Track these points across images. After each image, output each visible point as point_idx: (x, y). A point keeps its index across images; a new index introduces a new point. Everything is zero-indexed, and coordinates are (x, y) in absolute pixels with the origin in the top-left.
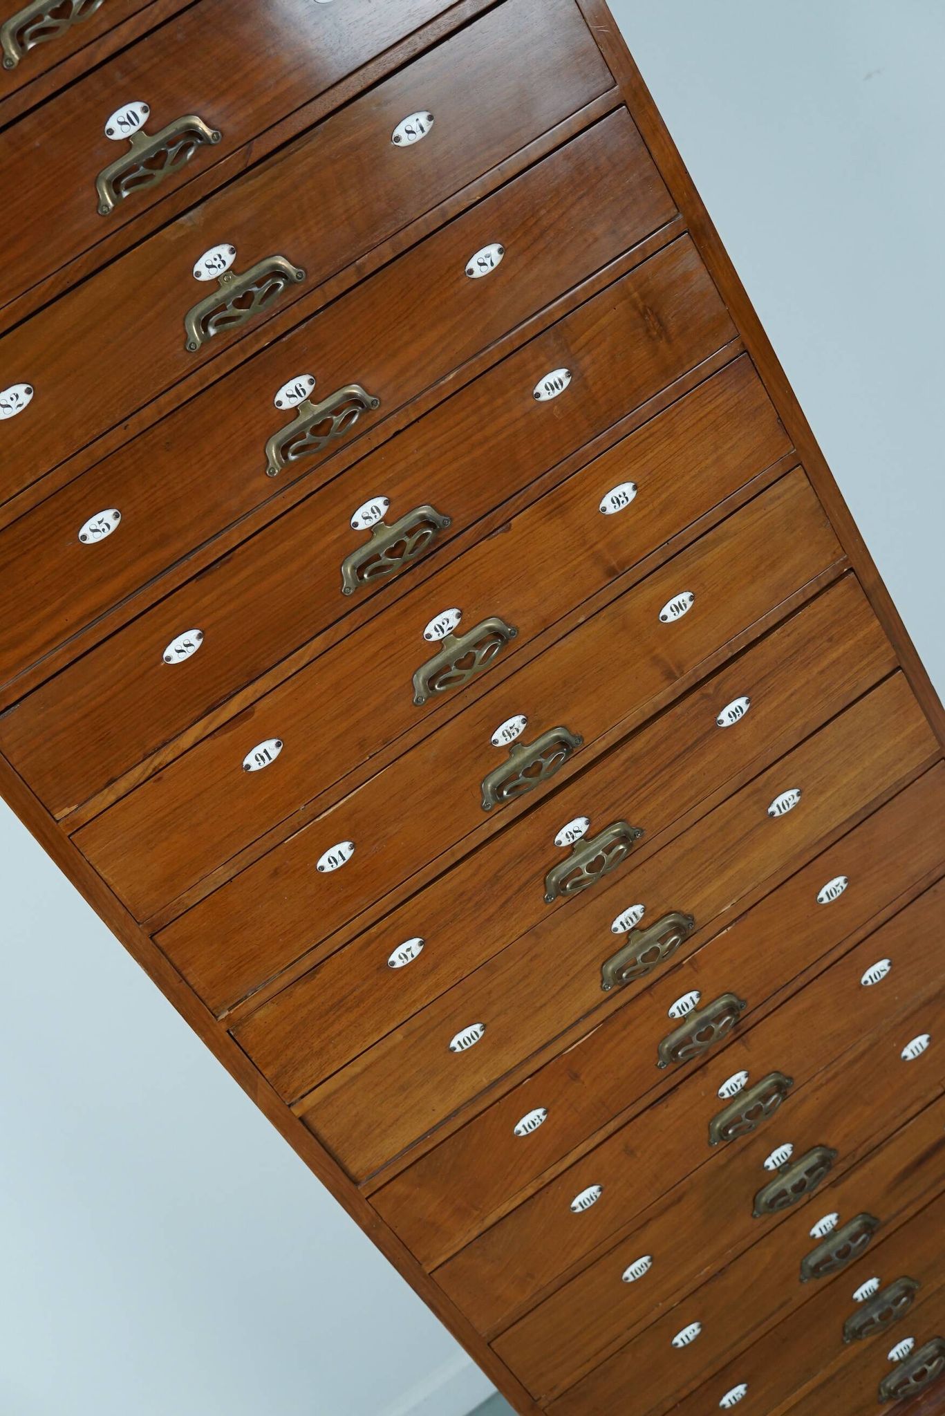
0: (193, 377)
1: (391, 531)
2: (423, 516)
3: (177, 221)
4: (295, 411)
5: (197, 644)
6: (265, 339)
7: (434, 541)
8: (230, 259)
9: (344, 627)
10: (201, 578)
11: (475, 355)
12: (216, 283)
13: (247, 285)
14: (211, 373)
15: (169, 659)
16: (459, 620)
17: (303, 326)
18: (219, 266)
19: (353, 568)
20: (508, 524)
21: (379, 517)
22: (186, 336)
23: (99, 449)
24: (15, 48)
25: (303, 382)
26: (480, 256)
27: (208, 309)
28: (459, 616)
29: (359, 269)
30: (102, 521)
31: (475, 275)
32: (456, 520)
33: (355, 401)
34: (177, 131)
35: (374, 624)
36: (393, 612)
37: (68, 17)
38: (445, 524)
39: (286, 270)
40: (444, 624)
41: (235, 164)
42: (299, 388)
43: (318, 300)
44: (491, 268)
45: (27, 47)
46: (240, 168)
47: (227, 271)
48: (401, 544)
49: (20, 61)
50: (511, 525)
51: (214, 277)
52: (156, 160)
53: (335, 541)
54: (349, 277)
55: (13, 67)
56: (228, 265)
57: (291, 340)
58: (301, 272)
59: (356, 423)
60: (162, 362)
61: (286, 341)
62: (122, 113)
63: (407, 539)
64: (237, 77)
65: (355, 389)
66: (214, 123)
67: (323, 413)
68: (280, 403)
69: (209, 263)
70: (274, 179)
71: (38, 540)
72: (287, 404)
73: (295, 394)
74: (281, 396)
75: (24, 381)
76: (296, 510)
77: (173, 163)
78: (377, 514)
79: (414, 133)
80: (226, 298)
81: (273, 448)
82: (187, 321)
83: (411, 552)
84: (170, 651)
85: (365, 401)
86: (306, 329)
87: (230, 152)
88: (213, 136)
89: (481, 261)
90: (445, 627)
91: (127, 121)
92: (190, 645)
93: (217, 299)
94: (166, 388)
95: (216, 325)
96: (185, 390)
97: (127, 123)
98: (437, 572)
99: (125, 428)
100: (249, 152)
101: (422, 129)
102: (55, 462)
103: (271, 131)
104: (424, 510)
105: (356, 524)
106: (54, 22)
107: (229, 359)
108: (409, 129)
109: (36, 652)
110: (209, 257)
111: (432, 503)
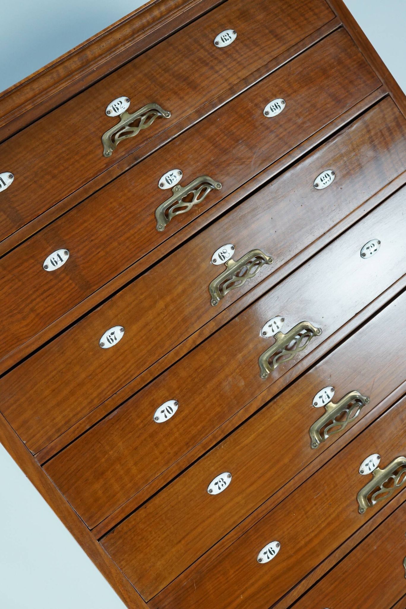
37: (392, 486)
45: (372, 503)
49: (368, 509)
55: (364, 512)
106: (386, 489)
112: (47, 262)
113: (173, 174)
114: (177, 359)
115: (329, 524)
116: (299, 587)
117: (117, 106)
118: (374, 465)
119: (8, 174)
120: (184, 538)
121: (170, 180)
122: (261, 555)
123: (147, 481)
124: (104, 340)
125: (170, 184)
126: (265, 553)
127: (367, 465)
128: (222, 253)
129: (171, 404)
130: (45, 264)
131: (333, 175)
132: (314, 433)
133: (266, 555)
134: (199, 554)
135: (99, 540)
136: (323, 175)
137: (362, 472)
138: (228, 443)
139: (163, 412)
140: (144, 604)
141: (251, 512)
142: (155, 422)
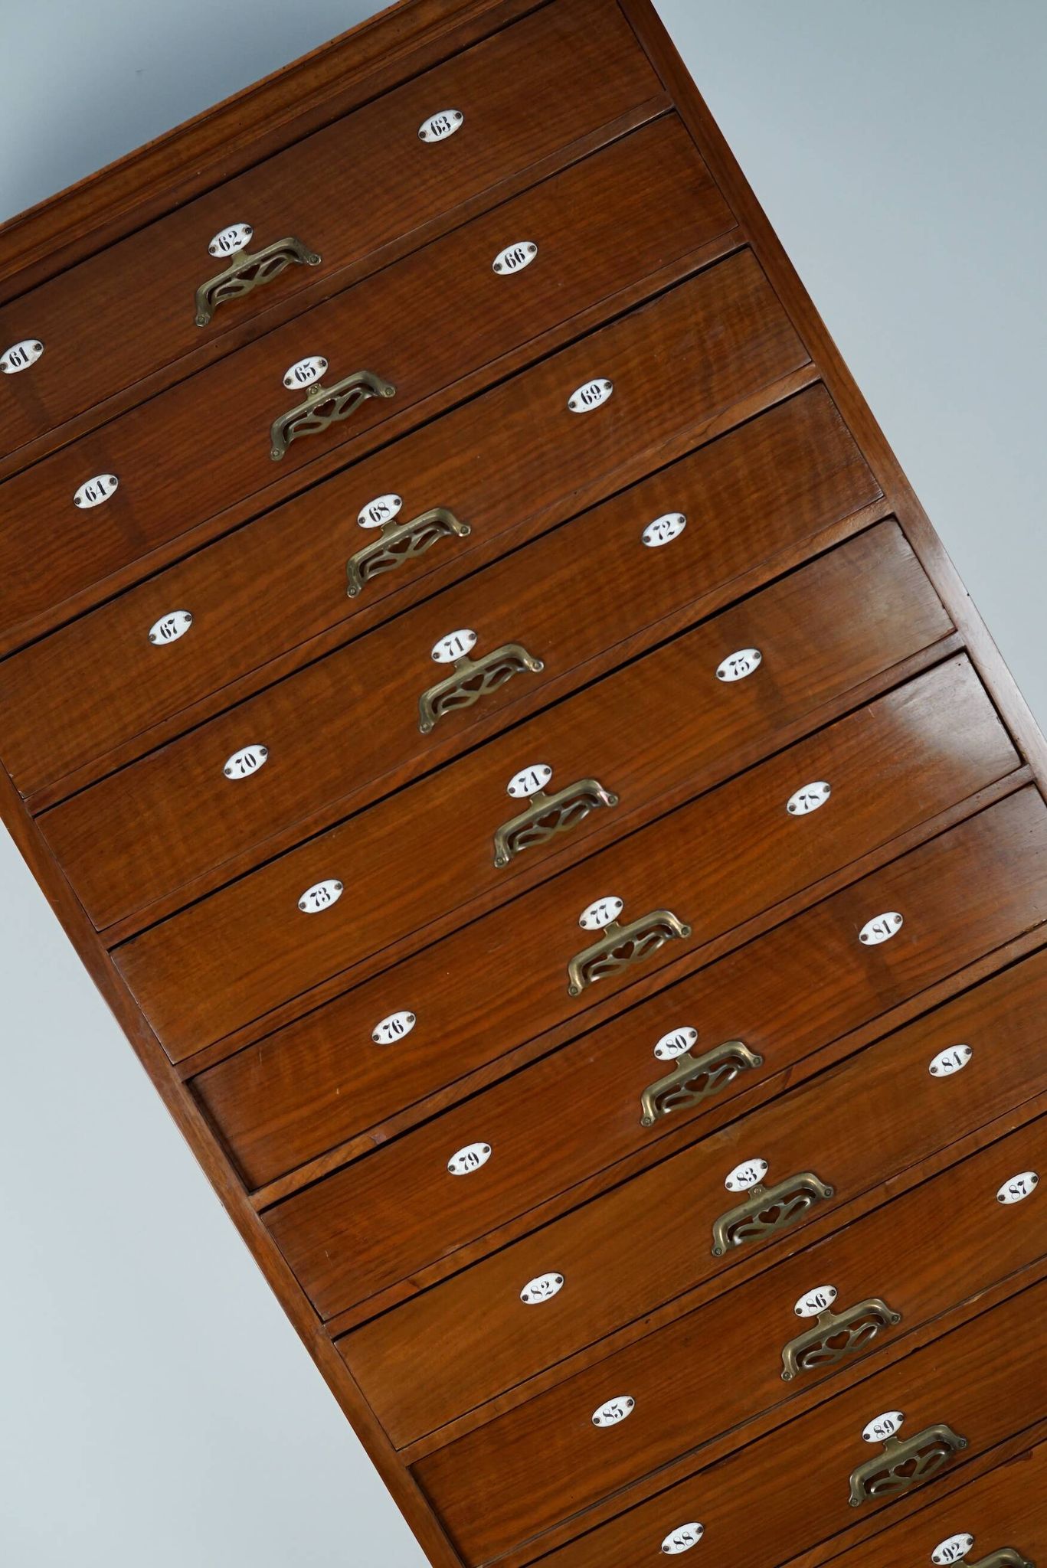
0: (716, 1282)
1: (904, 1448)
2: (938, 1436)
3: (714, 1135)
4: (814, 1320)
5: (697, 1537)
6: (790, 1250)
7: (949, 1462)
8: (761, 1173)
9: (847, 1539)
10: (705, 1473)
11: (1002, 1279)
12: (745, 1195)
13: (776, 1198)
14: (733, 1277)
15: (667, 1549)
16: (970, 1547)
17: (828, 1240)
18: (750, 1179)
19: (862, 1479)
20: (1029, 1452)
21: (892, 1432)
22: (712, 1240)
23: (620, 1340)
24: (580, 979)
25: (825, 1293)
26: (1012, 1183)
27: (736, 1218)
28: (970, 1542)
29: (887, 1190)
30: (616, 1407)
31: (1006, 1202)
32: (973, 1442)
33: (877, 1317)
34: (722, 1055)
35: (880, 1540)
36: (902, 1529)
37: (628, 957)
38: (960, 1445)
39: (815, 1187)
40: (953, 1548)
41: (772, 1086)
42: (819, 1298)
43: (845, 1216)
44: (1023, 1196)
45: (590, 979)
46: (779, 1090)
47: (758, 1184)
48: (911, 1463)
49: (583, 990)
50: (1032, 1453)
51: (744, 1188)
52: (697, 1084)
53: (845, 1451)
54: (879, 1196)
55: (576, 994)
56: (759, 1178)
57: (815, 1251)
58: (830, 1190)
59: (875, 1336)
60: (688, 1264)
61: (810, 1252)
62: (671, 1037)
63: (917, 1458)
64: (782, 1008)
65: (878, 1305)
66: (757, 1048)
67: (841, 1325)
68: (800, 1311)
69: (741, 1176)
70: (810, 1102)
71: (553, 1418)
72: (807, 1312)
73: (815, 1303)
74: (801, 1304)
75: (556, 1270)
76: (807, 1416)
77: (714, 1086)
78: (890, 1429)
79: (951, 1065)
80: (754, 1210)
81: (790, 1353)
82: (715, 1225)
83: (922, 1472)
84: (668, 1542)
85: (886, 1317)
86: (830, 1243)
87: (770, 1074)
88: (754, 1061)
89: (1013, 1189)
90: (955, 1552)
91: (675, 1044)
92: (689, 1538)
93: (745, 1210)
94: (690, 1288)
95: (740, 1236)
96: (707, 1292)
97: (675, 1047)
98: (950, 1493)
99: (647, 1322)
100: (788, 1075)
101: (959, 1061)
102: (577, 1346)
103: (810, 1059)
104: (941, 1430)
105: (868, 1436)
106: (616, 961)
107: (753, 1266)
108: (946, 1061)
109: (539, 1525)
110: (741, 1170)
111: (950, 1422)
112: (81, 493)
113: (308, 365)
114: (276, 678)
115: (510, 1002)
116: (439, 1096)
117: (228, 240)
118: (607, 916)
119: (33, 343)
120: (247, 974)
121: (303, 374)
122: (379, 1030)
123: (199, 870)
124: (155, 630)
125: (301, 380)
126: (386, 1027)
127: (593, 913)
128: (377, 508)
129: (255, 750)
130: (76, 496)
131: (607, 389)
132: (501, 839)
133: (387, 1031)
134: (269, 1006)
135: (110, 950)
136: (587, 387)
137: (584, 923)
138: (344, 831)
139: (239, 761)
140: (169, 1066)
141: (369, 953)
142: (225, 777)
